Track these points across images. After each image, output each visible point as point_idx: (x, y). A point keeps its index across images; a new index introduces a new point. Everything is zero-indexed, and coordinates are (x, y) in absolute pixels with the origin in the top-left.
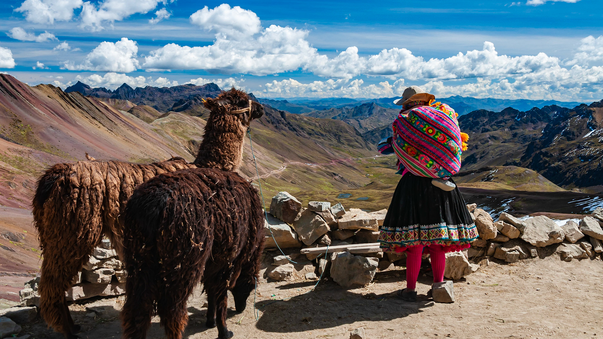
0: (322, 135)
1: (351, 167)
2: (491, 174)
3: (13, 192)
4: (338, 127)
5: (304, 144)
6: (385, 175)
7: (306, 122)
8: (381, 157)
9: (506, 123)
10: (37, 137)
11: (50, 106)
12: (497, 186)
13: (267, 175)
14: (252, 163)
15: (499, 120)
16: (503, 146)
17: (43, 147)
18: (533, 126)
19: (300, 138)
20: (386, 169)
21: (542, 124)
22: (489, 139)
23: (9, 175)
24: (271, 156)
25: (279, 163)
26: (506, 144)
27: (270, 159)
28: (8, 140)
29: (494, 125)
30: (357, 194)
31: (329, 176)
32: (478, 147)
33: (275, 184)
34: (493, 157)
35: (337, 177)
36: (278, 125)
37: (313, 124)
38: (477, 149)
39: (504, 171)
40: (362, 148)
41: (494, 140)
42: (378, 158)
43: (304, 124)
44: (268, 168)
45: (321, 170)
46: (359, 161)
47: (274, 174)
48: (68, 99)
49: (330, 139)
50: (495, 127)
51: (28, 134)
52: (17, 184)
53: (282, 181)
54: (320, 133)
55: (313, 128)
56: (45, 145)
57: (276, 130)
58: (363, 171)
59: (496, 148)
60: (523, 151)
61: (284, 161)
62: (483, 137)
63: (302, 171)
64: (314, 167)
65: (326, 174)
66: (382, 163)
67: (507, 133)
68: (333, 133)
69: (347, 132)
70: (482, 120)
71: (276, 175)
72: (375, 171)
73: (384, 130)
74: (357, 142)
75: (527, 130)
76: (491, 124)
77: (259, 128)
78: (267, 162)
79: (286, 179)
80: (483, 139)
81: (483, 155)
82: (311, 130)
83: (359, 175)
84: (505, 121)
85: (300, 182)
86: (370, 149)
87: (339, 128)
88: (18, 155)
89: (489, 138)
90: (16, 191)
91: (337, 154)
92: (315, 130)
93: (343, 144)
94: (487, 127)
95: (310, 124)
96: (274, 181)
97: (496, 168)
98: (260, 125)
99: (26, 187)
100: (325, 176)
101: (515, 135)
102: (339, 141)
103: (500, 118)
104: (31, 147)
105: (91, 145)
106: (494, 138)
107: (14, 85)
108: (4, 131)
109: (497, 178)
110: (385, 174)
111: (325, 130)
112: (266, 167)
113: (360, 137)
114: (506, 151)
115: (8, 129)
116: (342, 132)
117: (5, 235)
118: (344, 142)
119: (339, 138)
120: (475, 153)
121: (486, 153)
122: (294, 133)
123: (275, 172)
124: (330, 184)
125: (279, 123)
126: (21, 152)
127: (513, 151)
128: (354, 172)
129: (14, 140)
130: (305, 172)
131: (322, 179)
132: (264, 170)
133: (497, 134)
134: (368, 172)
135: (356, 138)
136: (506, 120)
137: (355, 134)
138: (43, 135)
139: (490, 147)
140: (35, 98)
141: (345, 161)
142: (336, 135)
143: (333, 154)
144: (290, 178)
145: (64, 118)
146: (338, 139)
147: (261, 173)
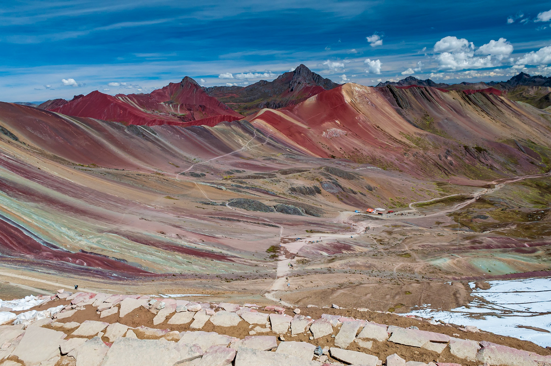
3: (405, 159)
10: (435, 125)
11: (451, 105)
17: (437, 132)
23: (408, 148)
28: (417, 127)
48: (467, 99)
51: (430, 123)
52: (410, 154)
56: (439, 131)
88: (419, 137)
90: (407, 158)
99: (414, 156)
104: (429, 132)
105: (471, 130)
107: (431, 93)
108: (417, 122)
115: (420, 121)
117: (366, 187)
126: (421, 135)
129: (421, 127)
138: (439, 124)
140: (443, 101)
145: (458, 112)
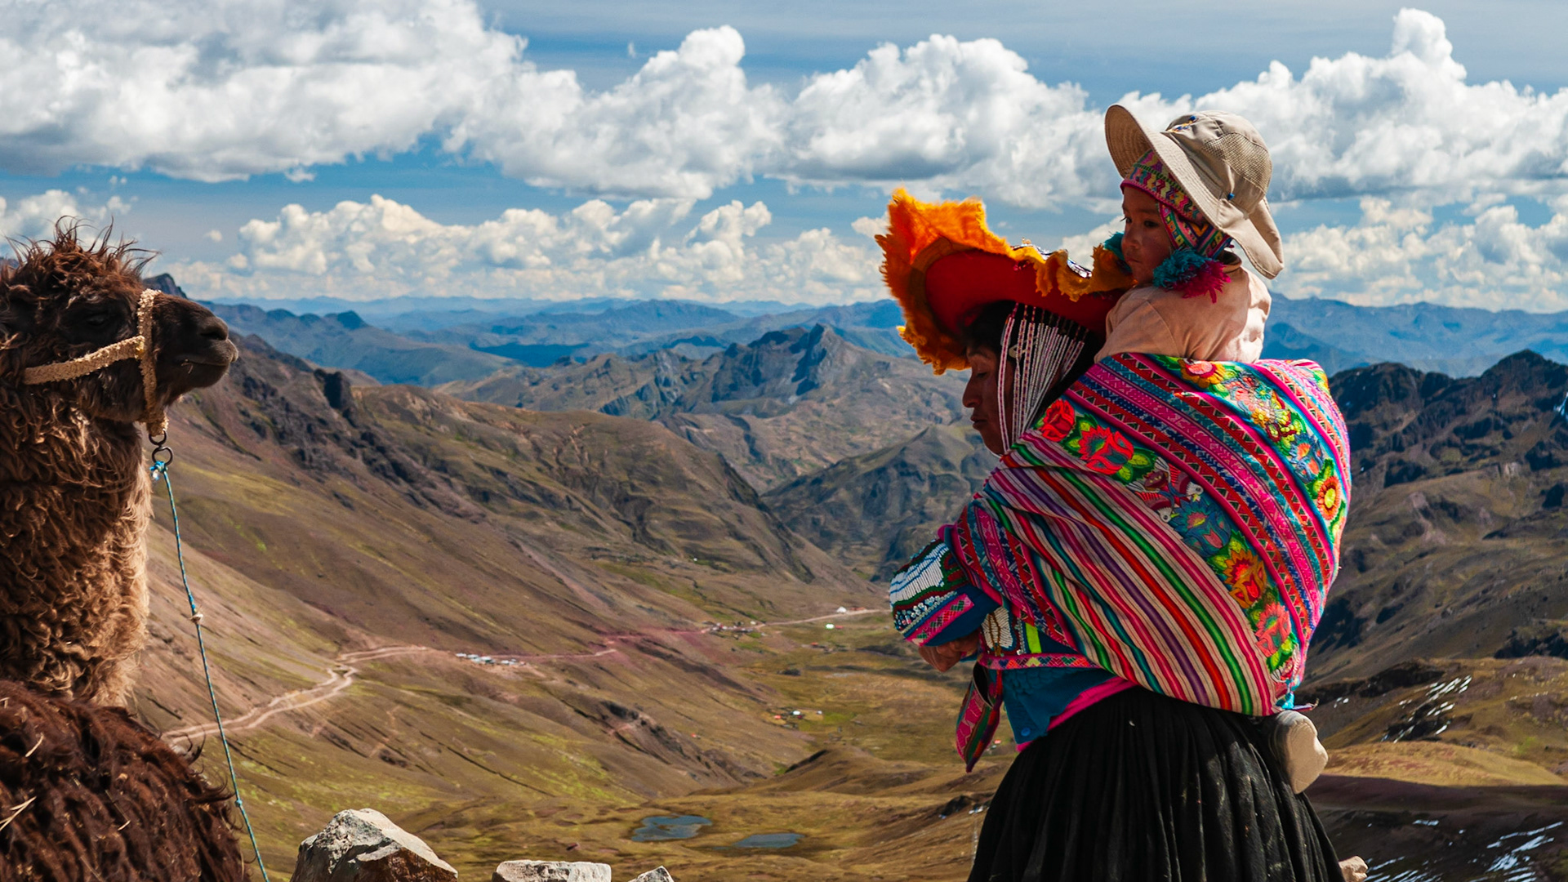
0: (549, 499)
1: (702, 670)
2: (1437, 703)
4: (636, 456)
5: (451, 550)
6: (885, 714)
7: (461, 432)
8: (866, 619)
9: (1508, 435)
12: (1468, 764)
13: (252, 721)
14: (170, 654)
15: (1472, 420)
16: (1496, 554)
19: (429, 516)
20: (889, 682)
22: (1423, 520)
24: (274, 616)
25: (317, 651)
26: (1511, 544)
27: (267, 632)
29: (1450, 444)
30: (738, 819)
31: (585, 723)
32: (1370, 558)
33: (293, 768)
34: (1444, 614)
35: (629, 727)
36: (308, 446)
37: (500, 440)
38: (1363, 569)
39: (1501, 684)
40: (767, 568)
41: (1448, 521)
42: (850, 620)
43: (451, 443)
44: (259, 680)
45: (544, 689)
46: (745, 638)
47: (292, 715)
49: (594, 525)
50: (1454, 456)
53: (333, 753)
54: (541, 491)
55: (499, 460)
57: (299, 474)
58: (772, 691)
59: (1463, 563)
61: (343, 642)
62: (1396, 509)
63: (441, 698)
64: (505, 674)
65: (568, 711)
66: (873, 649)
67: (1513, 485)
68: (608, 491)
69: (682, 483)
70: (1387, 417)
71: (301, 719)
72: (834, 692)
73: (881, 471)
74: (738, 536)
76: (1431, 442)
77: (205, 464)
78: (251, 649)
79: (353, 742)
80: (1393, 520)
81: (1392, 603)
82: (488, 476)
83: (745, 712)
84: (1502, 424)
85: (430, 753)
86: (809, 577)
87: (642, 464)
89: (1426, 513)
91: (630, 603)
92: (513, 472)
93: (663, 546)
94: (1415, 455)
95: (482, 442)
96: (289, 750)
97: (1460, 672)
98: (210, 448)
100: (563, 720)
101: (1554, 497)
102: (641, 533)
103: (1480, 411)
106: (1447, 511)
109: (1466, 720)
110: (888, 706)
111: (567, 476)
112: (245, 676)
113: (751, 512)
114: (1511, 583)
116: (654, 482)
118: (670, 536)
119: (640, 519)
120: (1351, 593)
121: (1408, 592)
122: (394, 491)
123: (292, 700)
124: (594, 764)
125: (314, 437)
127: (1547, 579)
128: (722, 696)
130: (456, 702)
131: (554, 740)
132: (231, 693)
133: (1466, 491)
134: (794, 696)
135: (729, 517)
136: (1510, 420)
137: (724, 495)
139: (1429, 562)
141: (672, 639)
142: (622, 501)
143: (610, 603)
144: (376, 733)
146: (633, 519)
147: (215, 710)
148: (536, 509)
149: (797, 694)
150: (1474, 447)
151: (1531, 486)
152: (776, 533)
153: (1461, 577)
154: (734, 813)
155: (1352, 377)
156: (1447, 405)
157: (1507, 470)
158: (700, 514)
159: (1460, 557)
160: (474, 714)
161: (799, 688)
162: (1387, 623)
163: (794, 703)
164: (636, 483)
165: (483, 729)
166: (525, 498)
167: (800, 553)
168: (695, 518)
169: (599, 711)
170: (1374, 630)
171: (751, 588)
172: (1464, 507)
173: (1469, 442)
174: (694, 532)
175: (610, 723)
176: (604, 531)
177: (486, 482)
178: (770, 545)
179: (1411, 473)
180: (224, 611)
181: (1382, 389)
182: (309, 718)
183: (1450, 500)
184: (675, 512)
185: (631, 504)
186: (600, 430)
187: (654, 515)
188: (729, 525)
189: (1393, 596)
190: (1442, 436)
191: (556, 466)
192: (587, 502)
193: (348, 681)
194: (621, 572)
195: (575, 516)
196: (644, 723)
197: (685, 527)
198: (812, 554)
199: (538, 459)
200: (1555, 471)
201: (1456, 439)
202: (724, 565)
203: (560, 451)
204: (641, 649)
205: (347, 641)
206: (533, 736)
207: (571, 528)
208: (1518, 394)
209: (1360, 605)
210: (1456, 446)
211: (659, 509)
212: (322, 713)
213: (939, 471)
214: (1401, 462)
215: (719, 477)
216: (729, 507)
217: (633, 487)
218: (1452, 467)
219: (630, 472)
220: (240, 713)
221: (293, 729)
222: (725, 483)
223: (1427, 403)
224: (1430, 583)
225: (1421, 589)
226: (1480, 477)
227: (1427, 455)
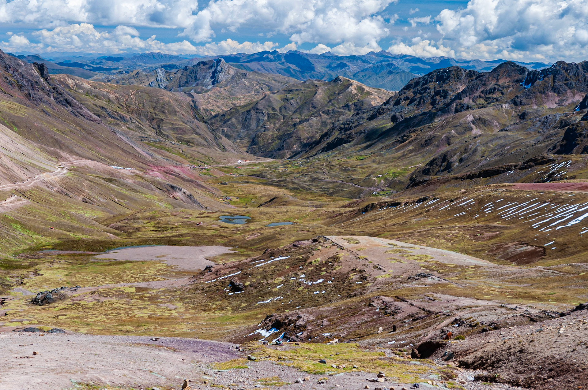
0: (123, 118)
1: (191, 181)
2: (557, 171)
4: (157, 102)
5: (89, 133)
7: (88, 92)
8: (249, 165)
9: (502, 94)
13: (28, 184)
15: (488, 88)
16: (504, 137)
18: (557, 99)
19: (81, 120)
20: (263, 187)
21: (574, 95)
22: (472, 125)
24: (30, 146)
25: (50, 160)
27: (29, 151)
29: (480, 97)
31: (161, 192)
32: (452, 140)
35: (178, 194)
36: (31, 92)
37: (103, 95)
38: (449, 144)
40: (209, 146)
41: (481, 125)
42: (243, 165)
44: (29, 168)
45: (143, 178)
46: (204, 171)
47: (45, 182)
49: (141, 128)
50: (481, 101)
53: (64, 199)
54: (120, 115)
55: (104, 103)
57: (28, 102)
58: (218, 190)
59: (491, 141)
60: (547, 146)
61: (59, 157)
62: (462, 121)
63: (104, 179)
64: (127, 173)
65: (154, 187)
66: (254, 175)
67: (507, 112)
68: (146, 116)
69: (175, 113)
70: (454, 87)
71: (49, 184)
72: (242, 191)
74: (197, 134)
75: (546, 106)
76: (472, 96)
78: (24, 157)
79: (71, 194)
80: (460, 125)
81: (464, 156)
82: (99, 109)
83: (209, 197)
84: (501, 90)
85: (102, 200)
86: (224, 149)
87: (159, 105)
89: (473, 122)
91: (159, 157)
92: (109, 108)
93: (168, 137)
94: (466, 100)
95: (96, 96)
96: (45, 196)
97: (564, 159)
100: (152, 190)
101: (523, 116)
102: (159, 132)
103: (492, 84)
106: (481, 121)
109: (573, 178)
111: (129, 110)
112: (23, 166)
113: (202, 125)
114: (513, 148)
116: (164, 112)
118: (170, 133)
119: (159, 126)
121: (470, 152)
122: (66, 110)
123: (44, 176)
125: (34, 89)
127: (527, 146)
128: (199, 191)
130: (110, 181)
131: (152, 197)
132: (19, 172)
133: (488, 114)
134: (226, 192)
135: (193, 126)
136: (503, 88)
137: (191, 117)
139: (477, 140)
141: (176, 170)
142: (151, 119)
143: (152, 156)
144: (78, 191)
146: (156, 127)
147: (13, 179)
148: (118, 122)
149: (227, 191)
150: (489, 98)
151: (514, 113)
152: (211, 132)
153: (491, 146)
154: (260, 214)
155: (439, 72)
156: (479, 82)
157: (504, 107)
158: (181, 125)
159: (490, 138)
160: (118, 186)
161: (229, 189)
162: (462, 163)
163: (227, 195)
164: (157, 113)
165: (122, 192)
166: (113, 118)
167: (221, 141)
168: (180, 126)
169: (166, 188)
170: (457, 166)
171: (204, 153)
172: (488, 120)
173: (487, 96)
174: (180, 132)
175: (171, 192)
176: (145, 131)
177: (98, 111)
178: (209, 136)
179: (465, 107)
180: (11, 142)
181: (452, 76)
182: (51, 184)
183: (483, 117)
184: (172, 124)
185: (155, 121)
186: (142, 92)
187: (164, 125)
188: (193, 129)
189: (465, 153)
190: (477, 94)
191: (125, 106)
192: (138, 120)
193: (65, 171)
194: (153, 146)
195: (133, 125)
196: (184, 193)
197: (175, 129)
198: (225, 141)
199: (118, 103)
200: (522, 106)
201: (482, 95)
202: (191, 144)
203: (127, 100)
204: (166, 173)
205: (61, 157)
206: (143, 195)
207: (132, 129)
208: (506, 78)
209: (451, 157)
210: (482, 98)
211: (166, 123)
212: (57, 182)
213: (271, 112)
214: (461, 104)
215: (189, 111)
216: (193, 122)
217: (155, 114)
218: (481, 106)
219: (154, 109)
220: (23, 180)
221: (45, 187)
222: (192, 113)
223: (469, 82)
224: (479, 148)
225: (476, 150)
226: (494, 109)
227: (471, 101)
